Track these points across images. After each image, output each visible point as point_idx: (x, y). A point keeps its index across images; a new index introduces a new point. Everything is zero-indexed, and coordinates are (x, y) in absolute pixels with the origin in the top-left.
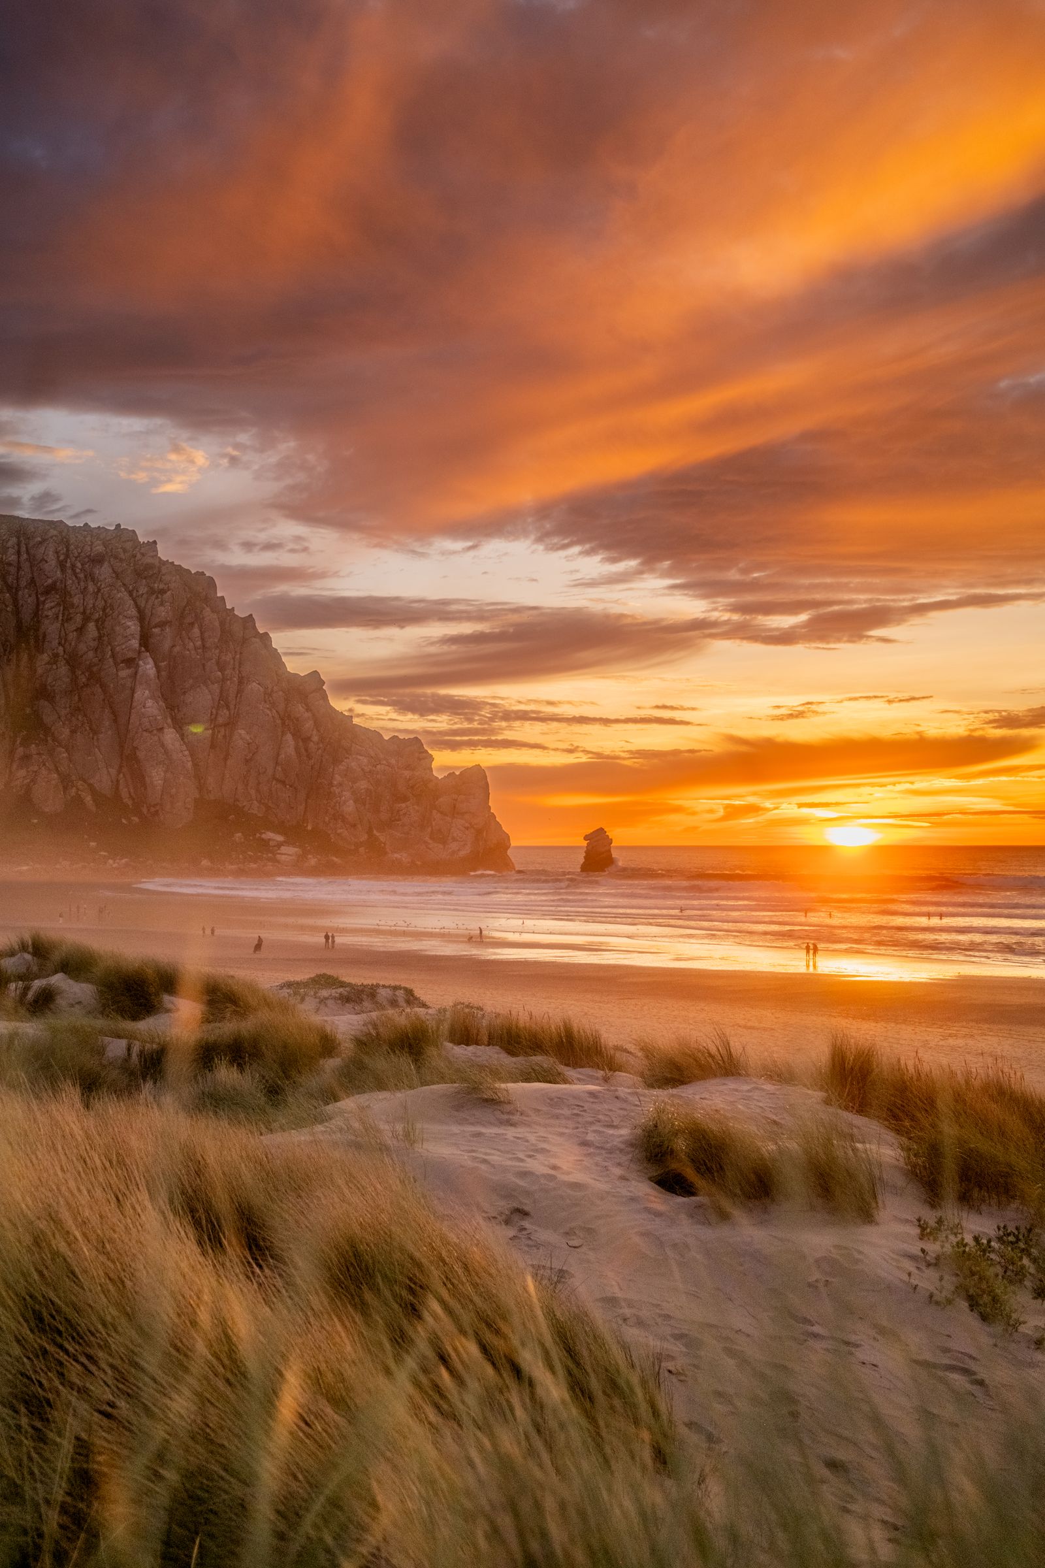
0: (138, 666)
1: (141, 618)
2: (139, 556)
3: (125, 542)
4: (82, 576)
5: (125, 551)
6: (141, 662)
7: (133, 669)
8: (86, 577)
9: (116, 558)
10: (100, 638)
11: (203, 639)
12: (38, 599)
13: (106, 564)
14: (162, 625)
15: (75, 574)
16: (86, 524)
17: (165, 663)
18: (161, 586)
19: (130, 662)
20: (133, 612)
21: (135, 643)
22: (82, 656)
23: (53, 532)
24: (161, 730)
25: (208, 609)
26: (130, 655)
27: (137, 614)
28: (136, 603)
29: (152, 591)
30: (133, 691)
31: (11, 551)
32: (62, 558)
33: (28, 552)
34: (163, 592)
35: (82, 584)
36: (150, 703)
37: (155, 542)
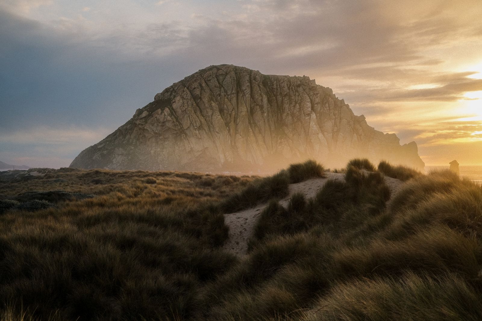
0: (311, 116)
1: (311, 102)
2: (310, 84)
3: (306, 80)
4: (294, 91)
5: (306, 83)
6: (312, 115)
7: (310, 117)
8: (295, 91)
9: (304, 85)
10: (300, 108)
11: (329, 107)
12: (282, 98)
13: (301, 87)
14: (317, 104)
15: (293, 91)
16: (295, 76)
17: (319, 114)
18: (317, 92)
19: (309, 115)
20: (309, 100)
21: (310, 109)
22: (295, 114)
23: (286, 79)
24: (318, 134)
25: (330, 98)
26: (308, 113)
27: (310, 101)
28: (310, 98)
29: (314, 94)
30: (310, 123)
31: (275, 85)
32: (289, 86)
33: (279, 85)
34: (317, 94)
35: (295, 93)
36: (315, 126)
37: (315, 80)
